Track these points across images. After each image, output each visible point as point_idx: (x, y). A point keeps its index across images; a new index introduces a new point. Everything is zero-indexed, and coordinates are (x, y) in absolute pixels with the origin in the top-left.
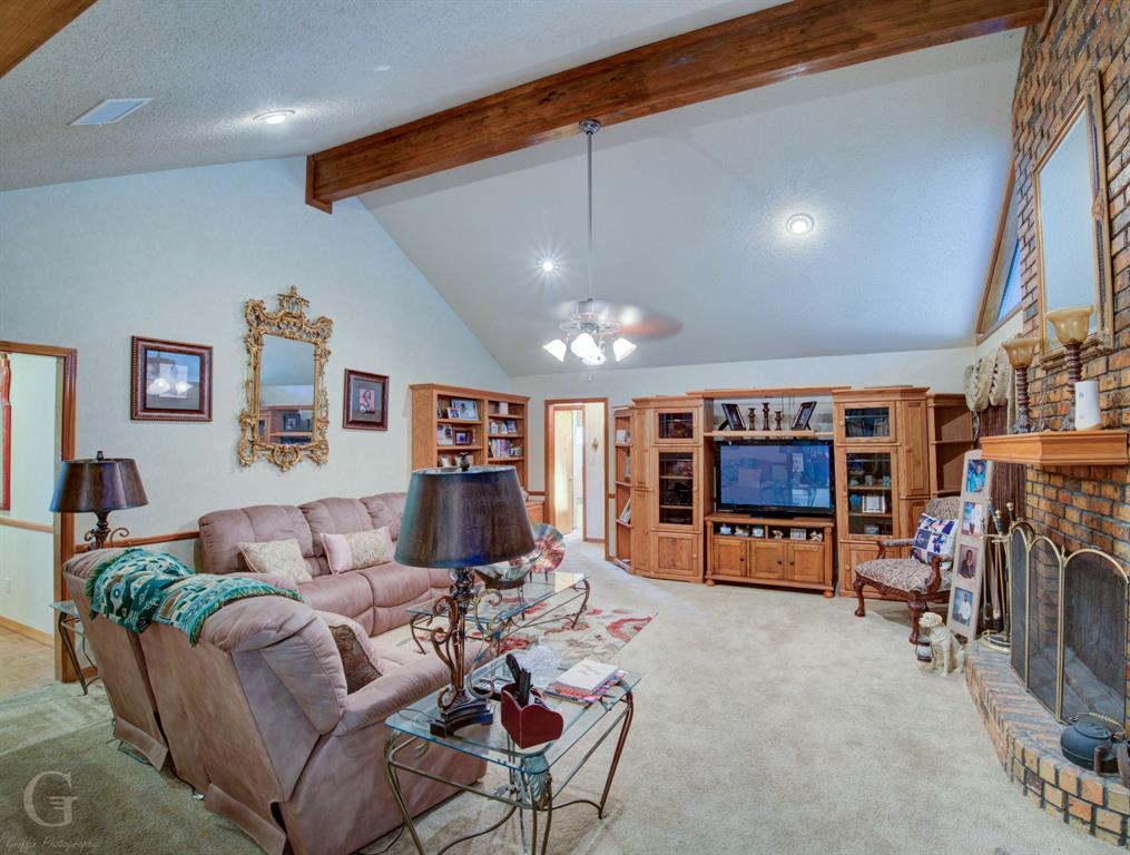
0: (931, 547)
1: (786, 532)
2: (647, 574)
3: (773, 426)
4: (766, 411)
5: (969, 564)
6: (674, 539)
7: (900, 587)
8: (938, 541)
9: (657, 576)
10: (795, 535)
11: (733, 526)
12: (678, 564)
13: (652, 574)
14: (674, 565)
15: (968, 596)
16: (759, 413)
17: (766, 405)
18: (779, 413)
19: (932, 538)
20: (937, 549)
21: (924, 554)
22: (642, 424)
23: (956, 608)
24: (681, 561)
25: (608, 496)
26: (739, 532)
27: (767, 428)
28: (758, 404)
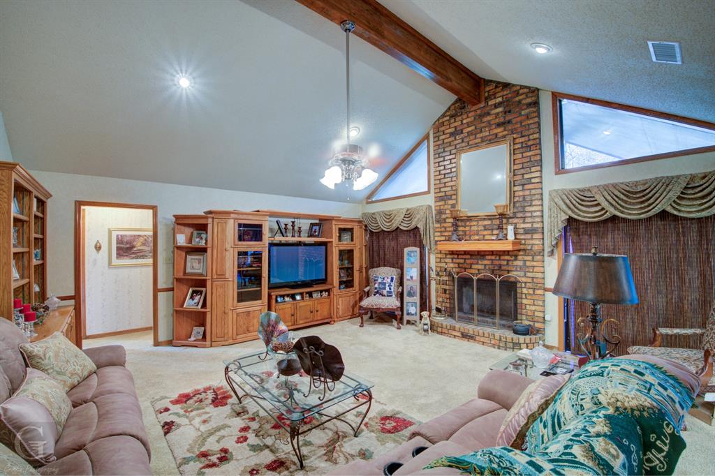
0: (388, 289)
1: (310, 294)
2: (227, 343)
3: (296, 235)
4: (293, 226)
5: (412, 292)
6: (249, 312)
7: (390, 307)
8: (390, 285)
9: (235, 341)
10: (315, 295)
11: (283, 296)
12: (251, 329)
13: (231, 341)
14: (248, 331)
15: (414, 304)
16: (290, 227)
17: (293, 222)
18: (300, 228)
19: (387, 285)
20: (390, 289)
21: (385, 292)
22: (224, 231)
23: (408, 310)
24: (253, 326)
25: (156, 291)
26: (287, 299)
27: (293, 236)
28: (289, 221)
